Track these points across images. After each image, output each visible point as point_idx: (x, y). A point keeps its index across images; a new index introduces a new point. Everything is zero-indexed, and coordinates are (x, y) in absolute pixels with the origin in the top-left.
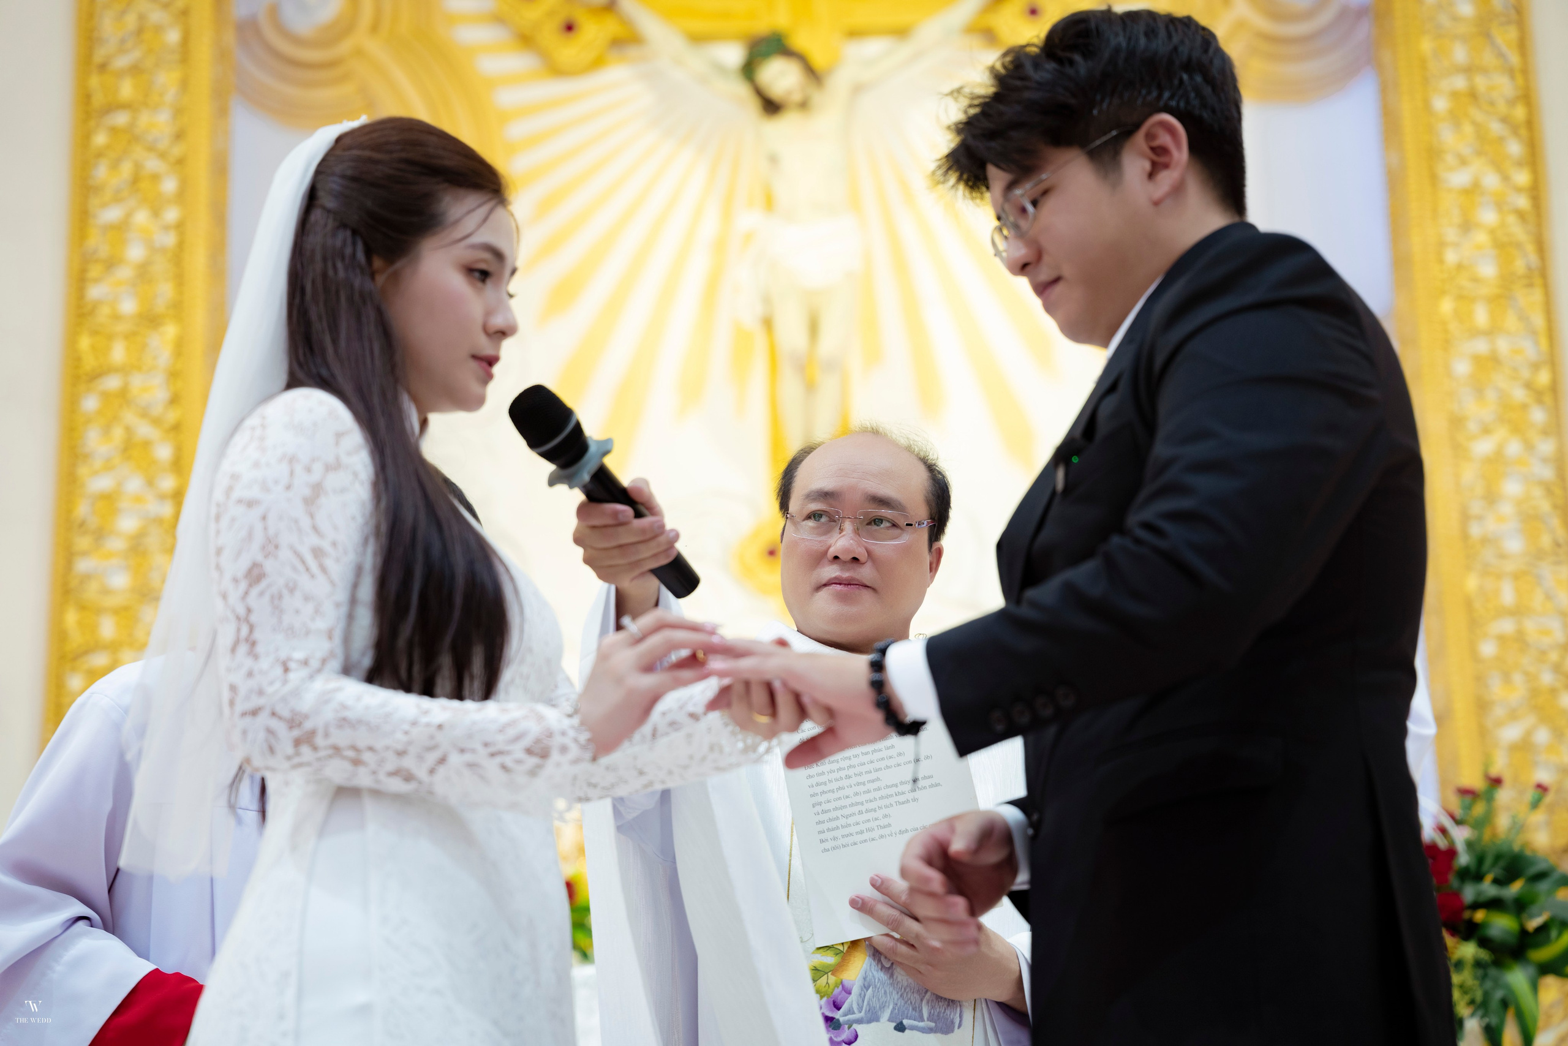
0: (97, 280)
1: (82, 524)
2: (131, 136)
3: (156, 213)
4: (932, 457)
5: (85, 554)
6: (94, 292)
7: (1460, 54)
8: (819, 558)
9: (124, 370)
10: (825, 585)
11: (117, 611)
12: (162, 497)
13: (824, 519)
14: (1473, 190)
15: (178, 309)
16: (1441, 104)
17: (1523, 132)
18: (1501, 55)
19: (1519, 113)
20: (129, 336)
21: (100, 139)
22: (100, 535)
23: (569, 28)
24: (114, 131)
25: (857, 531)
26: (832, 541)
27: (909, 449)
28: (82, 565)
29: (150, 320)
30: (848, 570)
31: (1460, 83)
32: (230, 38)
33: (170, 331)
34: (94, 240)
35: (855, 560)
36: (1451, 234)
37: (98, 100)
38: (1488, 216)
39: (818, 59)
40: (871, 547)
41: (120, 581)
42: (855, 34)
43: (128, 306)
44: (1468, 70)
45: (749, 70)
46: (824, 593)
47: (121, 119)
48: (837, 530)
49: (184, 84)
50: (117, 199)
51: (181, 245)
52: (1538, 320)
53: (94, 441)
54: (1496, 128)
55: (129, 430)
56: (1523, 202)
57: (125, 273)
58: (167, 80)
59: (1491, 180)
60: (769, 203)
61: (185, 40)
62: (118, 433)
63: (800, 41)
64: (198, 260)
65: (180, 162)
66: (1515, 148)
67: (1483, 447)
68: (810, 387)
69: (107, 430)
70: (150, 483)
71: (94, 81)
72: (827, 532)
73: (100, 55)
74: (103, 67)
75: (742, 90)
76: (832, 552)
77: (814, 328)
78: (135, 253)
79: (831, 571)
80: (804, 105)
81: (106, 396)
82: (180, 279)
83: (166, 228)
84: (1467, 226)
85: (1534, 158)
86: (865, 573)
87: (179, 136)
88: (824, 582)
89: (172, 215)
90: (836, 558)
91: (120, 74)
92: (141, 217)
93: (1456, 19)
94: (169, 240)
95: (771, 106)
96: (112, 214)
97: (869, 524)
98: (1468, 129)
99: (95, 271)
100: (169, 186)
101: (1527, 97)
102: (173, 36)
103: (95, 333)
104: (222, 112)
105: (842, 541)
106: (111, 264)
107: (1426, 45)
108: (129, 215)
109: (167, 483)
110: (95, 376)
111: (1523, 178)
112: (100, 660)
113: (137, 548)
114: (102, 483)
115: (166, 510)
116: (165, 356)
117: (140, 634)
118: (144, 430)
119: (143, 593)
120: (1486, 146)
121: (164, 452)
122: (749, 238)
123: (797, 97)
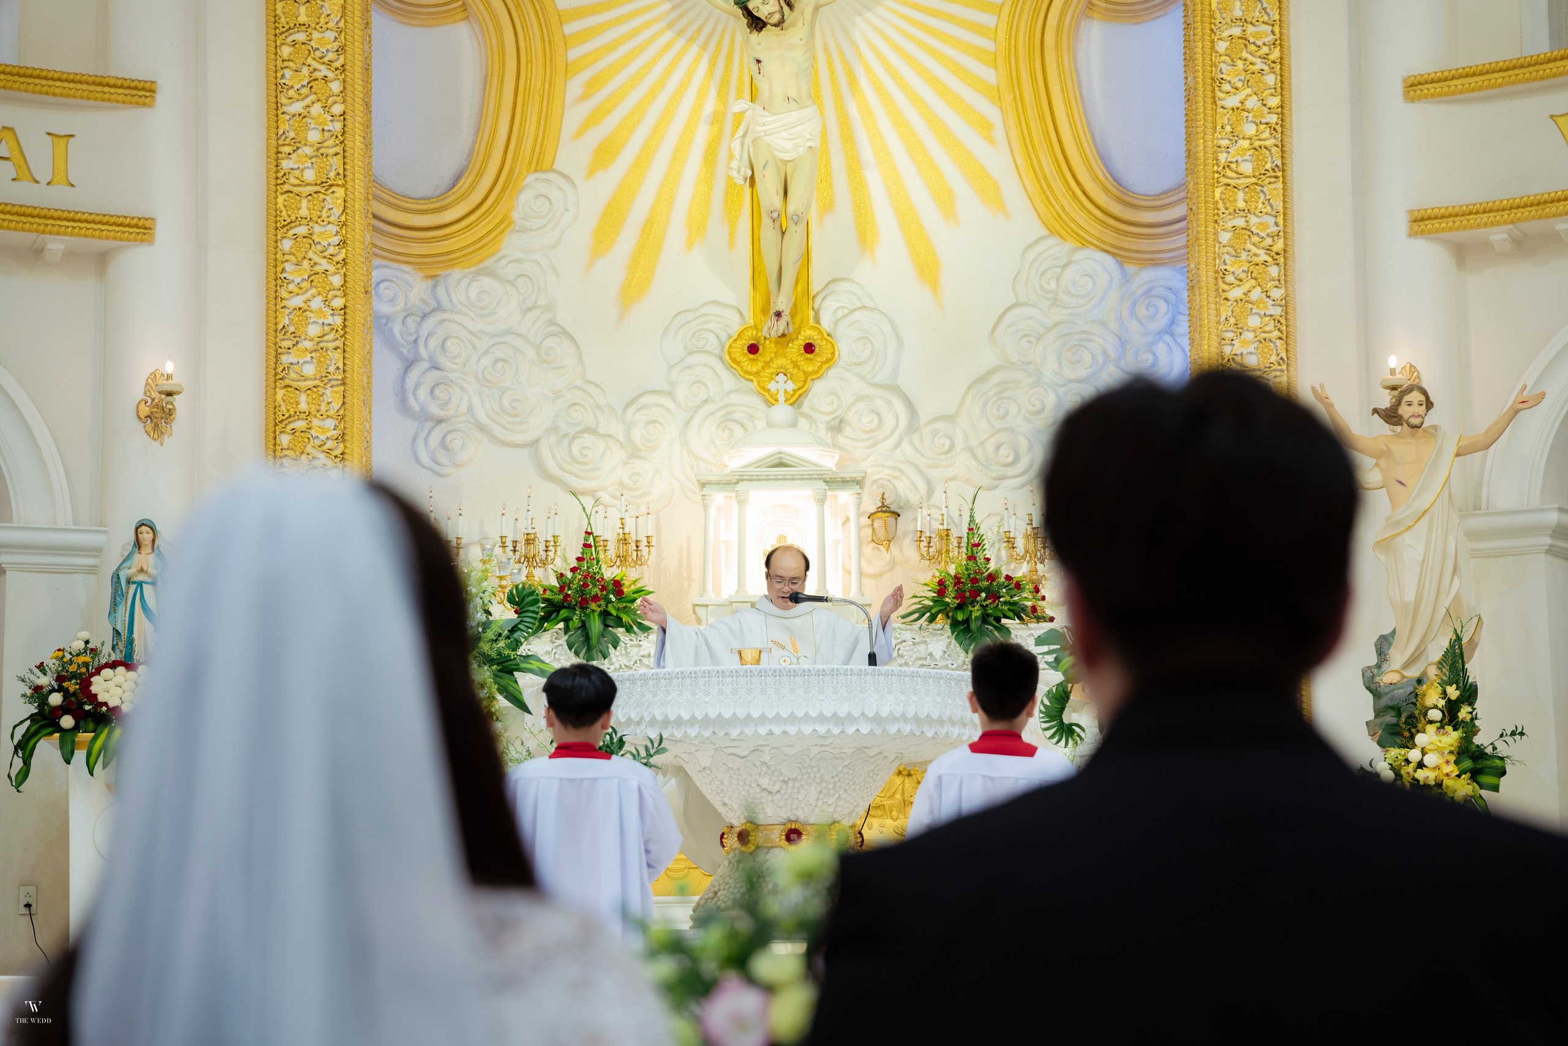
0: (288, 154)
2: (309, 48)
3: (328, 109)
5: (287, 350)
6: (286, 164)
11: (307, 391)
12: (333, 310)
14: (1241, 109)
16: (1222, 46)
17: (1278, 67)
18: (1266, 12)
19: (1275, 54)
20: (311, 195)
21: (286, 50)
22: (295, 337)
24: (295, 43)
28: (285, 359)
29: (326, 185)
31: (1236, 31)
33: (340, 192)
34: (285, 124)
36: (1224, 143)
37: (283, 25)
38: (1250, 130)
41: (309, 370)
43: (310, 175)
44: (1244, 21)
47: (300, 36)
49: (344, 10)
50: (299, 98)
51: (344, 129)
52: (1278, 205)
53: (289, 271)
54: (1259, 65)
55: (312, 262)
56: (1273, 119)
57: (307, 150)
59: (1252, 103)
62: (305, 265)
64: (356, 143)
65: (344, 70)
66: (1270, 79)
67: (1236, 293)
68: (783, 233)
69: (298, 265)
70: (326, 300)
71: (279, 9)
77: (785, 192)
81: (295, 237)
82: (344, 154)
83: (334, 118)
84: (1234, 136)
85: (1282, 88)
87: (341, 50)
89: (337, 109)
92: (316, 109)
94: (338, 126)
95: (756, 23)
96: (297, 107)
98: (1240, 65)
100: (336, 87)
101: (1280, 42)
103: (287, 193)
104: (367, 25)
106: (297, 144)
108: (309, 108)
109: (338, 303)
110: (288, 225)
111: (1274, 102)
112: (300, 425)
113: (319, 349)
114: (297, 301)
115: (338, 320)
116: (337, 211)
117: (323, 408)
118: (324, 264)
119: (324, 378)
120: (1251, 76)
121: (337, 280)
122: (739, 117)
123: (776, 18)
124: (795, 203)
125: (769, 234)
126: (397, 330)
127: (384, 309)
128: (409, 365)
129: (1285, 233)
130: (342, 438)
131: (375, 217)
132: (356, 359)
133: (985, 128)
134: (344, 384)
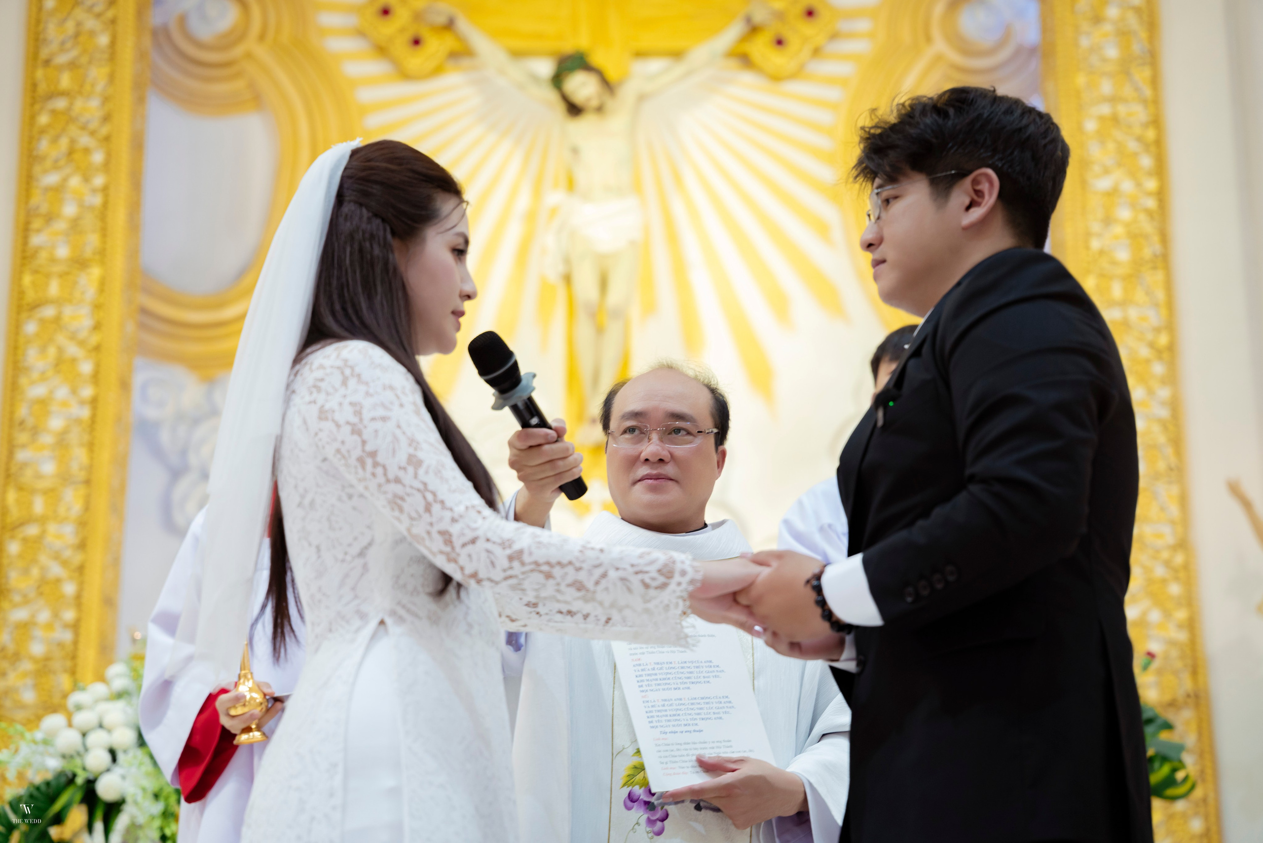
0: (39, 231)
1: (22, 423)
2: (68, 118)
3: (86, 179)
4: (713, 384)
5: (24, 446)
6: (36, 240)
7: (1106, 87)
8: (633, 461)
9: (58, 302)
10: (640, 481)
11: (46, 492)
12: (82, 403)
13: (637, 432)
14: (1113, 193)
15: (102, 254)
16: (1091, 126)
17: (1153, 149)
18: (1137, 89)
19: (1151, 134)
20: (62, 275)
21: (43, 119)
22: (35, 432)
23: (417, 42)
24: (54, 112)
25: (661, 440)
26: (644, 448)
27: (696, 379)
28: (21, 455)
29: (80, 263)
30: (656, 469)
31: (1105, 109)
32: (147, 41)
33: (96, 272)
34: (37, 199)
35: (661, 460)
36: (1096, 227)
37: (42, 88)
38: (1125, 214)
39: (612, 74)
40: (671, 450)
41: (49, 468)
42: (640, 55)
43: (63, 252)
44: (1113, 100)
45: (557, 80)
46: (639, 486)
47: (61, 104)
48: (646, 440)
49: (112, 78)
50: (56, 167)
51: (105, 205)
52: (1160, 295)
53: (32, 357)
54: (1132, 145)
55: (60, 350)
56: (1151, 203)
57: (61, 225)
58: (98, 74)
59: (1127, 186)
60: (571, 185)
61: (113, 43)
62: (52, 351)
63: (598, 59)
64: (119, 217)
65: (107, 139)
66: (1146, 162)
68: (600, 330)
69: (43, 349)
70: (74, 391)
71: (40, 73)
72: (639, 441)
73: (44, 53)
74: (47, 63)
75: (552, 96)
76: (643, 456)
77: (603, 284)
78: (70, 210)
79: (644, 471)
80: (600, 109)
81: (42, 321)
82: (104, 232)
83: (94, 191)
84: (1108, 221)
85: (1160, 170)
86: (669, 470)
87: (106, 118)
88: (639, 478)
89: (99, 181)
90: (647, 460)
91: (60, 68)
92: (75, 182)
93: (1104, 60)
94: (97, 200)
95: (574, 109)
96: (52, 179)
97: (670, 434)
98: (1111, 146)
99: (36, 224)
100: (98, 157)
101: (1156, 122)
102: (104, 40)
103: (36, 272)
104: (140, 100)
105: (652, 447)
106: (50, 218)
107: (1081, 80)
108: (65, 180)
109: (87, 392)
110: (35, 306)
111: (1152, 184)
112: (32, 530)
113: (62, 442)
114: (38, 391)
115: (85, 413)
116: (91, 292)
117: (62, 511)
118: (72, 350)
119: (65, 478)
120: (1124, 159)
121: (86, 368)
122: (554, 211)
123: (595, 103)
124: (615, 296)
125: (585, 331)
126: (165, 437)
127: (151, 413)
128: (176, 473)
129: (1170, 326)
130: (82, 546)
131: (144, 311)
132: (105, 456)
133: (822, 229)
134: (88, 482)
